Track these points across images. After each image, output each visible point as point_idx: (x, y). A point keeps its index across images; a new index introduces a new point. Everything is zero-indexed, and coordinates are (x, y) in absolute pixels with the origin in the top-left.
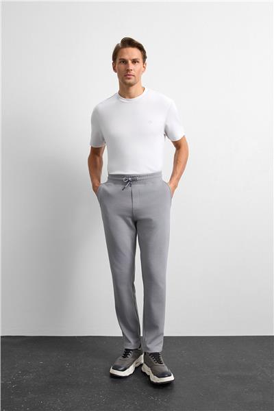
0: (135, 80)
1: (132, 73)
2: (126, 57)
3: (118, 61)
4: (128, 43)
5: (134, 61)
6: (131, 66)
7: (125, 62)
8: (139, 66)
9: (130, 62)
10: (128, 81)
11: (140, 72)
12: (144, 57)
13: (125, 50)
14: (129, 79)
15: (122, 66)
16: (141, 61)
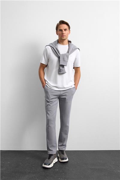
0: (66, 37)
1: (65, 35)
2: (62, 28)
3: (58, 30)
4: (62, 22)
5: (65, 30)
6: (64, 32)
7: (61, 30)
8: (67, 31)
9: (63, 30)
10: (63, 38)
11: (68, 34)
12: (69, 28)
13: (61, 25)
14: (64, 37)
15: (60, 32)
16: (68, 29)
